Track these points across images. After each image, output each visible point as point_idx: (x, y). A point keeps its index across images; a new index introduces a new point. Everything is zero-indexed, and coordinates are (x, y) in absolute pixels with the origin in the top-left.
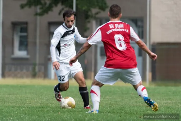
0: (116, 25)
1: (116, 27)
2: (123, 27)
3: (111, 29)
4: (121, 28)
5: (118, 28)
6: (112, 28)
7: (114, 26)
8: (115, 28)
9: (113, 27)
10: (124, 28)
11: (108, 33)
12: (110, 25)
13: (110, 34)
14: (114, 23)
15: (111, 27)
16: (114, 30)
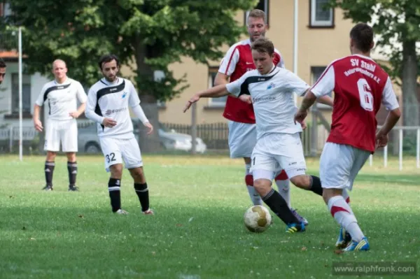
0: (362, 62)
1: (362, 66)
2: (373, 71)
3: (352, 68)
4: (369, 71)
5: (364, 69)
6: (356, 67)
7: (360, 64)
8: (360, 66)
9: (357, 65)
10: (375, 73)
11: (347, 73)
12: (352, 60)
13: (350, 76)
14: (361, 59)
15: (353, 64)
16: (358, 70)
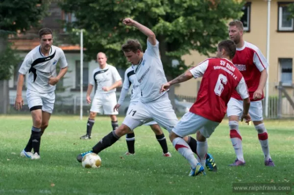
0: (228, 64)
1: (227, 66)
2: (233, 71)
4: (230, 70)
5: (227, 69)
6: (222, 66)
7: (226, 65)
9: (224, 65)
11: (216, 68)
12: (221, 61)
15: (221, 64)
16: (222, 68)
